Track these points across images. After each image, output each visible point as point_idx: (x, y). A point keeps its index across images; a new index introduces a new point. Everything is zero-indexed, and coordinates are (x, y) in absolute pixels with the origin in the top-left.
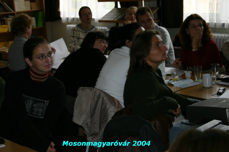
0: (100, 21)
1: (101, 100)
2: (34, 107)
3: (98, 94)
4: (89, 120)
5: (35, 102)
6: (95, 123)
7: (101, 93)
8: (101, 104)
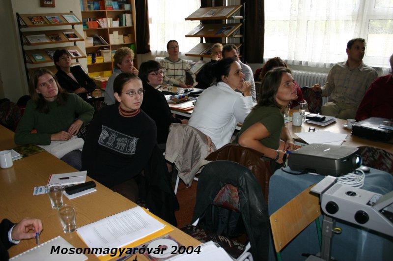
0: (186, 55)
1: (193, 137)
2: (117, 142)
3: (191, 131)
4: (181, 157)
5: (119, 136)
6: (187, 160)
7: (194, 130)
8: (194, 141)
